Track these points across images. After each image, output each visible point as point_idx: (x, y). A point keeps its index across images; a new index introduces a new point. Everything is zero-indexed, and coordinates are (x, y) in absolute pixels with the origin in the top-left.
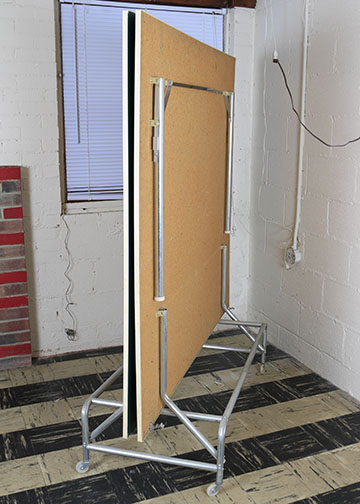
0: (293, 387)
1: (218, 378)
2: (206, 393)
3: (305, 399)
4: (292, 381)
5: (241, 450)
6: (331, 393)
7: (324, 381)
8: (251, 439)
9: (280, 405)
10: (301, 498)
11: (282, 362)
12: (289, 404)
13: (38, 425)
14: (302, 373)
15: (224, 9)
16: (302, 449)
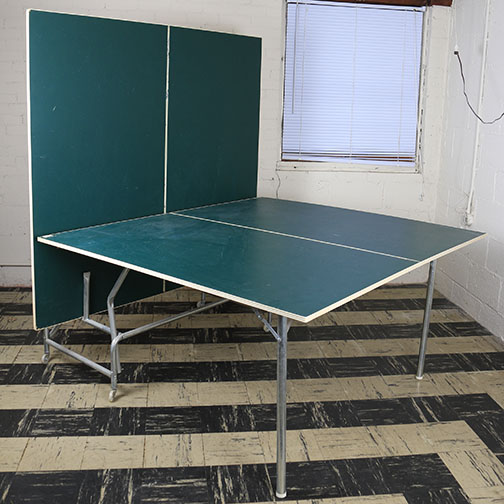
0: (453, 328)
1: (390, 315)
2: (376, 323)
3: (460, 338)
4: (453, 325)
5: (393, 361)
6: (485, 337)
7: (482, 328)
8: (403, 356)
9: (436, 338)
10: (430, 395)
11: (450, 311)
12: (446, 339)
13: (239, 326)
14: (466, 321)
15: (424, 8)
16: (443, 368)
